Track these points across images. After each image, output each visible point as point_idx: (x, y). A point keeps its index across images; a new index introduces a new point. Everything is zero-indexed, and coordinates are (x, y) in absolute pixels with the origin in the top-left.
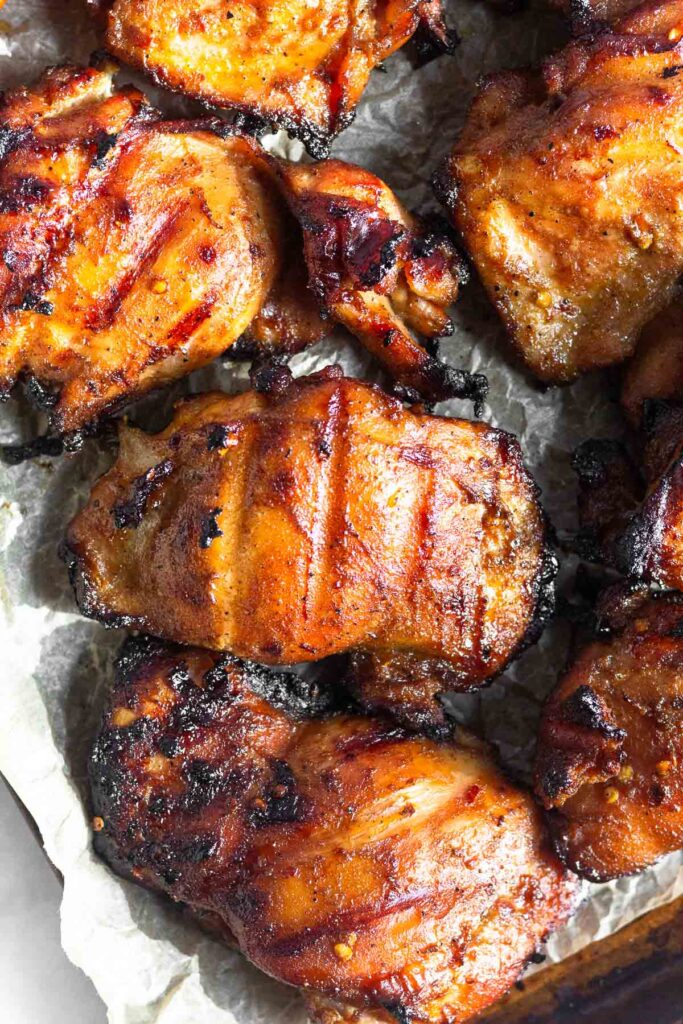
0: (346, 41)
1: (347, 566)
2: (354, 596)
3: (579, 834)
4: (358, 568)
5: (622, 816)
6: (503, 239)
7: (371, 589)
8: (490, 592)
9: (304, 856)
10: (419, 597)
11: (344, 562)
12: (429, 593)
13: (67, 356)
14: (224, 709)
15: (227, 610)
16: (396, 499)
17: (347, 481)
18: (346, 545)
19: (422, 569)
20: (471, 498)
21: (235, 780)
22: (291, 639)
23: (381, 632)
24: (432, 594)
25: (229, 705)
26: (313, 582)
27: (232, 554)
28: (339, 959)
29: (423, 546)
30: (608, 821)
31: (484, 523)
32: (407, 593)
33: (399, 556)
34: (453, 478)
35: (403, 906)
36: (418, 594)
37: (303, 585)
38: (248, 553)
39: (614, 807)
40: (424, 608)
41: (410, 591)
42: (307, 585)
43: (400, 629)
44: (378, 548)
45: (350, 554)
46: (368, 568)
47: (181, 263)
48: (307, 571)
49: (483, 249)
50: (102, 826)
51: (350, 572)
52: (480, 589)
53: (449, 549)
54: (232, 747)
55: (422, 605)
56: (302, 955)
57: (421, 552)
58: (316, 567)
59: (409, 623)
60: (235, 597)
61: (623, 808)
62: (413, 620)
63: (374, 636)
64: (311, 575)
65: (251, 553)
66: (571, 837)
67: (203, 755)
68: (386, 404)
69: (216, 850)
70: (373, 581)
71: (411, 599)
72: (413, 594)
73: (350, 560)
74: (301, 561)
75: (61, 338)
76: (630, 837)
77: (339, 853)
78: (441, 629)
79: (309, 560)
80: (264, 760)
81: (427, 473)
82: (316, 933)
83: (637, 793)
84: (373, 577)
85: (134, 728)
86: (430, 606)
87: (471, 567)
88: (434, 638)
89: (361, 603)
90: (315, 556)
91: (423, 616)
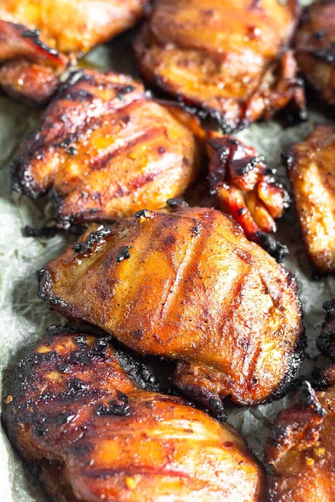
0: (255, 91)
1: (191, 293)
2: (191, 311)
3: (285, 484)
4: (198, 297)
5: (314, 476)
6: (312, 185)
7: (201, 311)
8: (265, 347)
9: (123, 432)
10: (226, 330)
11: (191, 290)
12: (232, 330)
13: (74, 179)
14: (100, 361)
15: (119, 303)
16: (227, 268)
17: (204, 250)
18: (194, 281)
19: (231, 313)
20: (266, 291)
21: (96, 393)
22: (149, 329)
23: (200, 346)
24: (233, 331)
25: (103, 361)
26: (171, 297)
27: (131, 272)
28: (126, 487)
29: (235, 301)
30: (304, 477)
31: (271, 311)
32: (219, 324)
33: (221, 300)
34: (260, 274)
35: (173, 474)
36: (225, 327)
37: (165, 295)
38: (140, 272)
39: (309, 469)
40: (227, 339)
41: (221, 324)
42: (167, 297)
43: (211, 347)
44: (211, 289)
45: (195, 287)
46: (203, 299)
47: (147, 150)
48: (170, 289)
49: (300, 187)
50: (11, 400)
51: (192, 297)
52: (259, 343)
53: (249, 310)
54: (99, 379)
55: (226, 336)
56: (105, 479)
57: (233, 303)
58: (175, 289)
59: (216, 345)
60: (126, 295)
61: (315, 470)
62: (219, 344)
63: (195, 347)
64: (171, 292)
65: (142, 272)
66: (280, 484)
67: (81, 377)
68: (234, 226)
69: (73, 419)
70: (204, 307)
71: (220, 329)
72: (223, 326)
73: (194, 290)
74: (168, 282)
75: (75, 169)
76: (315, 490)
77: (144, 436)
78: (233, 354)
79: (172, 284)
80: (114, 390)
81: (247, 266)
82: (118, 471)
83: (325, 462)
84: (204, 305)
85: (47, 356)
86: (231, 338)
87: (257, 328)
88: (228, 359)
89: (194, 318)
90: (176, 283)
91: (225, 344)
